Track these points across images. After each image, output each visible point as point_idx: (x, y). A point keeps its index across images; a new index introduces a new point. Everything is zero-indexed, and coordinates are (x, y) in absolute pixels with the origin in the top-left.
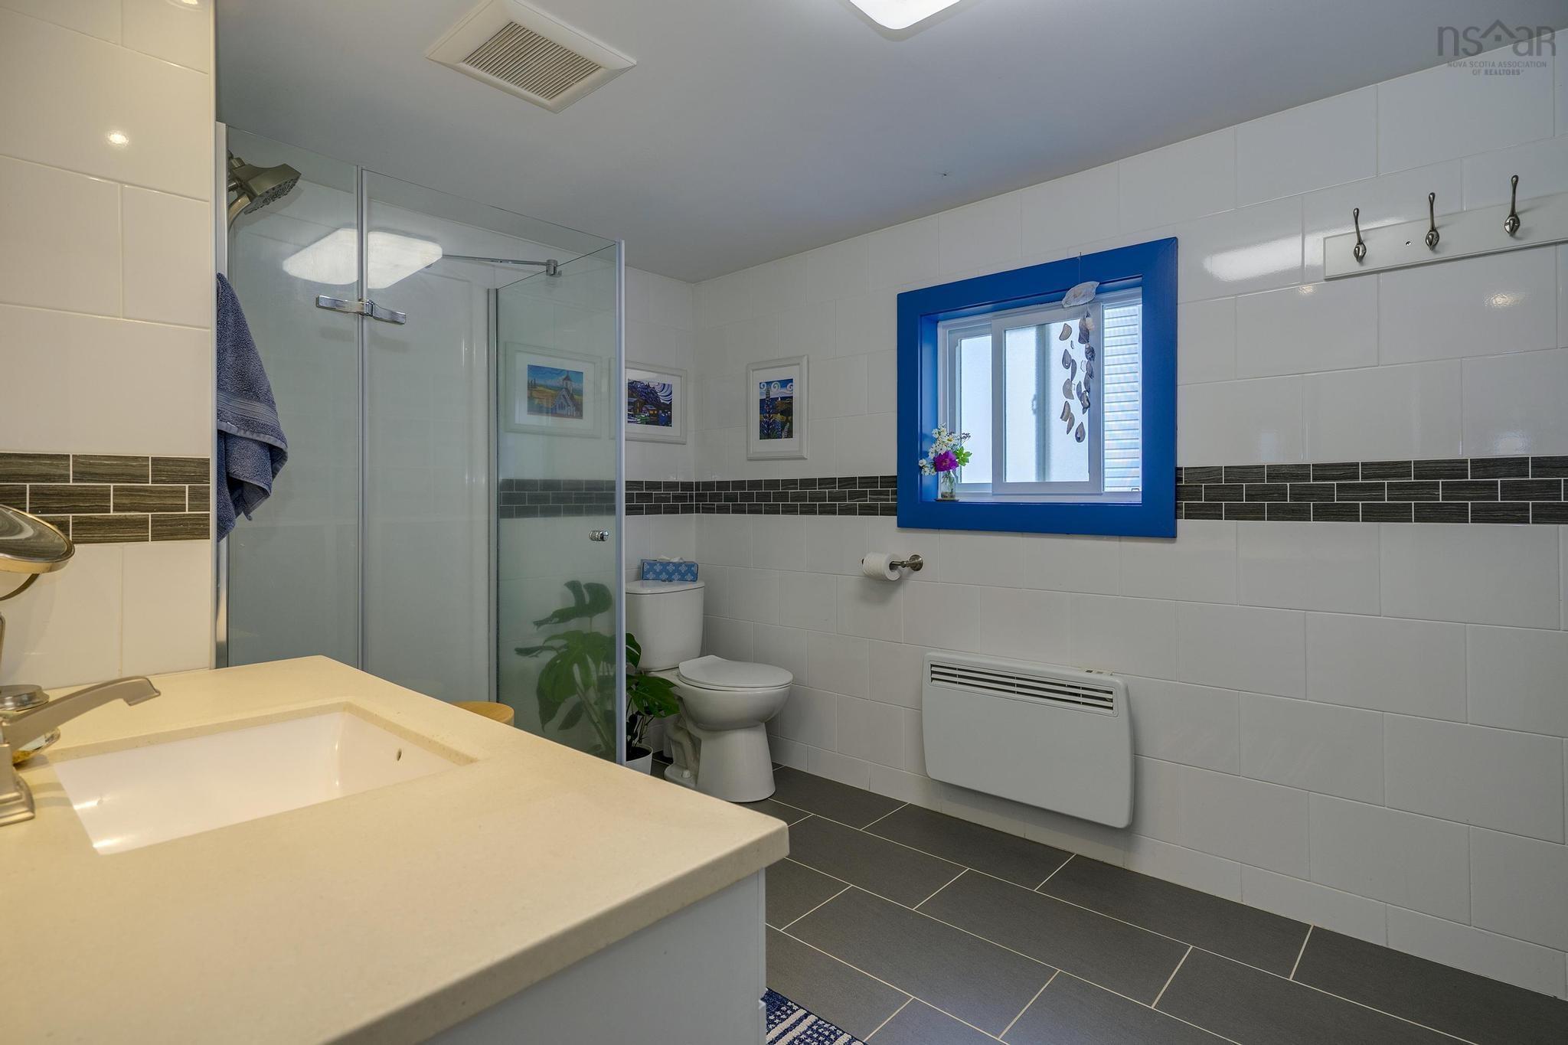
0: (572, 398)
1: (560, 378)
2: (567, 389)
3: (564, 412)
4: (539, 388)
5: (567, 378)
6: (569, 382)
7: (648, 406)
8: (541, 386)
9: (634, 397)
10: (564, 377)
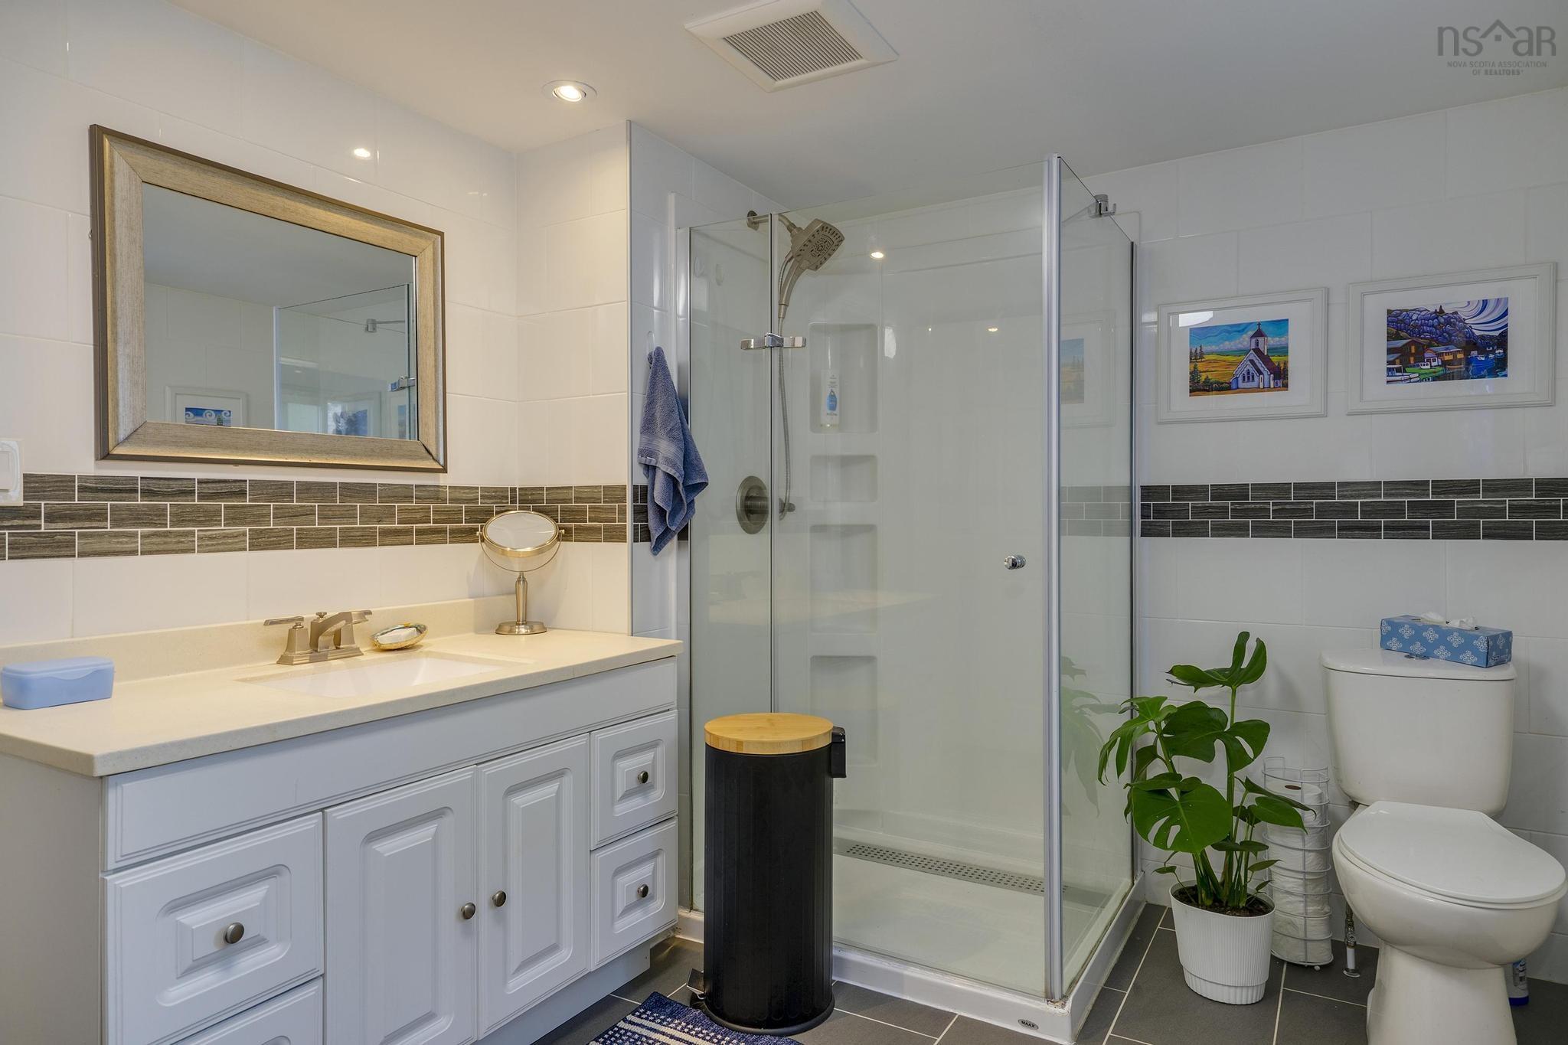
0: (1266, 360)
1: (1244, 336)
2: (1257, 351)
3: (1254, 384)
4: (1207, 357)
5: (1259, 334)
6: (1261, 340)
7: (1440, 349)
8: (1212, 353)
9: (1402, 338)
10: (1251, 333)
